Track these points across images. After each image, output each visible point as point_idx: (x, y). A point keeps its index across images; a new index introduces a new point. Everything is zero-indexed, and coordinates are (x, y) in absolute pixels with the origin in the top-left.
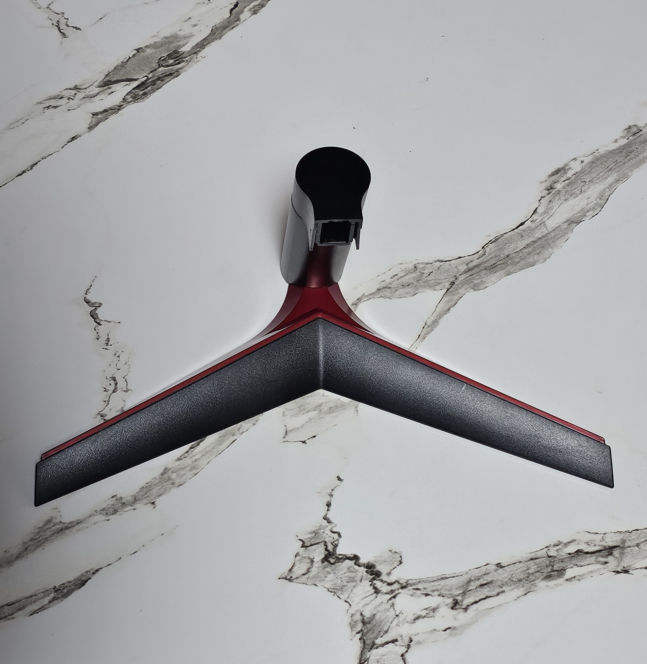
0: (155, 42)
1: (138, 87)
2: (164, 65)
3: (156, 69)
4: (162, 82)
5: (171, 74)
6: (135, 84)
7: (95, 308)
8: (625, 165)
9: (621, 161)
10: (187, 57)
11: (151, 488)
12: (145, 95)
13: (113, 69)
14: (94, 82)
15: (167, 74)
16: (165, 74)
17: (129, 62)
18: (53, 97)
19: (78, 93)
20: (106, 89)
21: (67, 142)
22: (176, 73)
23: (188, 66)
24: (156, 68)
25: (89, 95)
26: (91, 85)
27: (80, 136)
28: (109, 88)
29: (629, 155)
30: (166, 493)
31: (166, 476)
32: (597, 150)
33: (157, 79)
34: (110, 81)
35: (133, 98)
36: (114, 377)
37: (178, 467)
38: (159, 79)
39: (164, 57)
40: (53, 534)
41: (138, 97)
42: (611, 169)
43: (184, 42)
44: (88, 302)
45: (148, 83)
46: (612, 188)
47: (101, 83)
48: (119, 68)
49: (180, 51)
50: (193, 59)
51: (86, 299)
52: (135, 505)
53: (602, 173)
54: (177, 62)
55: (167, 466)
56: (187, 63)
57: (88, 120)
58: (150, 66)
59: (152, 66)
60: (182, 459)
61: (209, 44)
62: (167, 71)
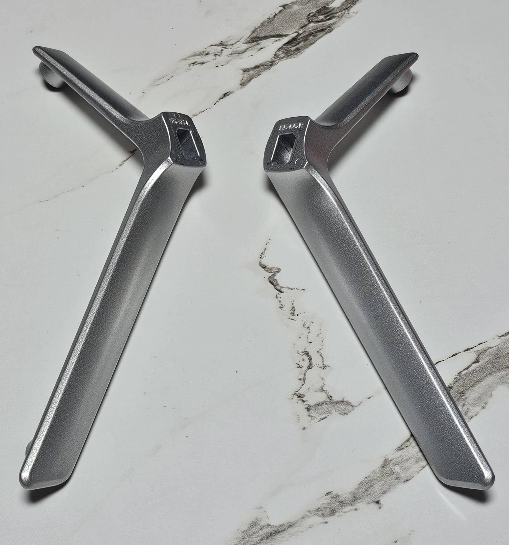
1: (289, 43)
2: (314, 20)
3: (306, 26)
4: (315, 38)
5: (323, 30)
6: (285, 40)
7: (273, 273)
10: (337, 13)
11: (372, 484)
12: (298, 51)
13: (259, 25)
15: (319, 29)
16: (316, 30)
17: (276, 19)
19: (224, 49)
20: (255, 45)
21: (219, 98)
22: (329, 29)
23: (341, 22)
24: (306, 24)
25: (237, 51)
26: (238, 42)
27: (232, 92)
28: (257, 44)
30: (391, 490)
31: (387, 469)
33: (308, 35)
34: (258, 37)
35: (285, 54)
36: (306, 351)
37: (400, 458)
38: (311, 34)
39: (313, 13)
40: (262, 540)
41: (291, 53)
44: (264, 267)
45: (299, 39)
47: (249, 39)
48: (266, 24)
49: (330, 6)
50: (345, 14)
51: (261, 264)
52: (356, 504)
54: (328, 18)
55: (387, 457)
56: (338, 19)
57: (239, 76)
58: (300, 22)
59: (301, 22)
60: (403, 449)
62: (319, 27)
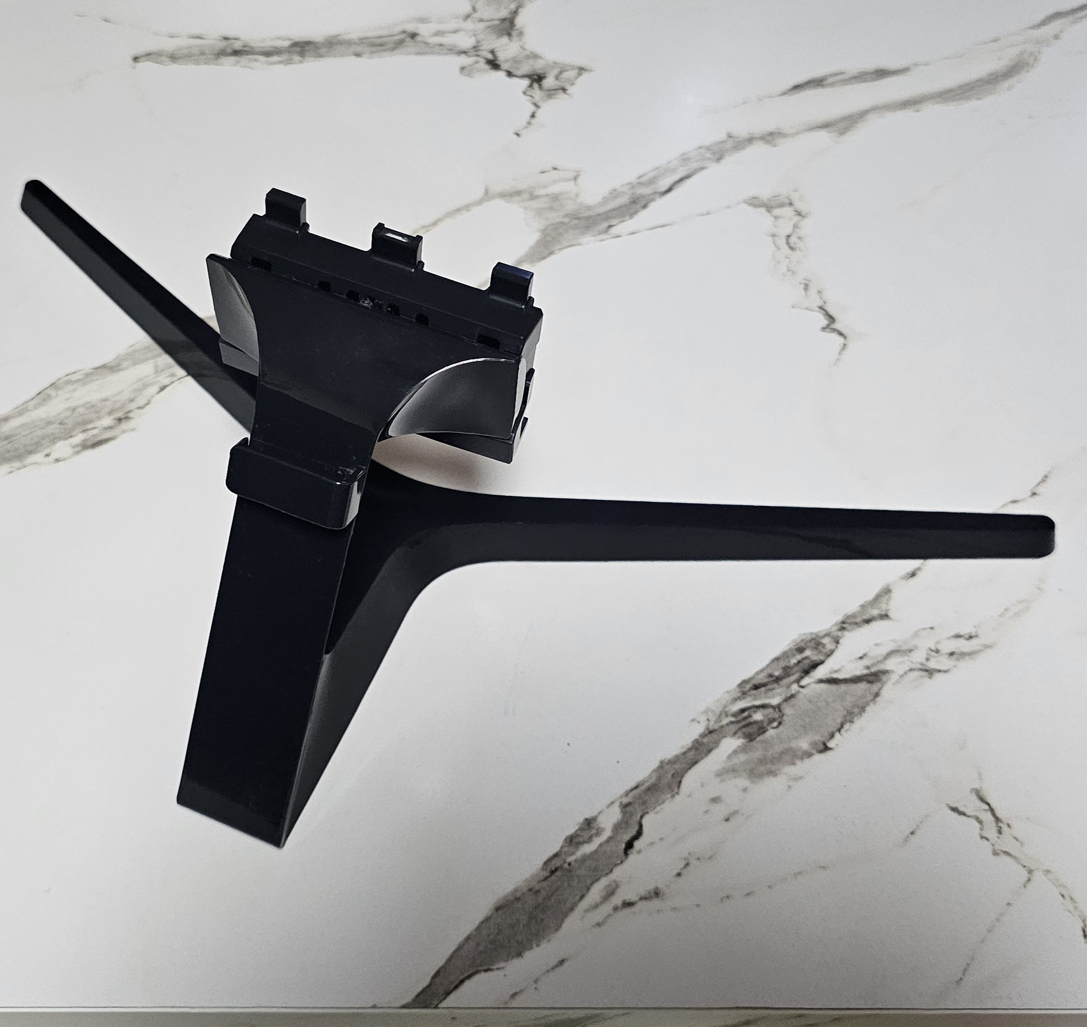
0: (794, 764)
1: (815, 665)
2: (771, 710)
3: (786, 700)
4: (770, 672)
5: (756, 687)
6: (821, 672)
7: (829, 328)
10: (727, 725)
13: (868, 709)
14: (897, 682)
15: (763, 689)
16: (767, 688)
17: (839, 721)
18: (967, 657)
19: (924, 661)
20: (874, 665)
22: (746, 690)
23: (724, 702)
24: (786, 703)
25: (901, 656)
26: (902, 676)
27: (903, 579)
28: (868, 668)
33: (782, 680)
34: (868, 681)
35: (822, 643)
38: (778, 680)
39: (774, 728)
41: (812, 644)
43: (735, 761)
45: (798, 671)
47: (884, 678)
48: (855, 709)
49: (742, 740)
50: (715, 720)
51: (844, 338)
54: (746, 714)
56: (728, 710)
58: (796, 710)
59: (794, 708)
61: (683, 750)
62: (763, 695)
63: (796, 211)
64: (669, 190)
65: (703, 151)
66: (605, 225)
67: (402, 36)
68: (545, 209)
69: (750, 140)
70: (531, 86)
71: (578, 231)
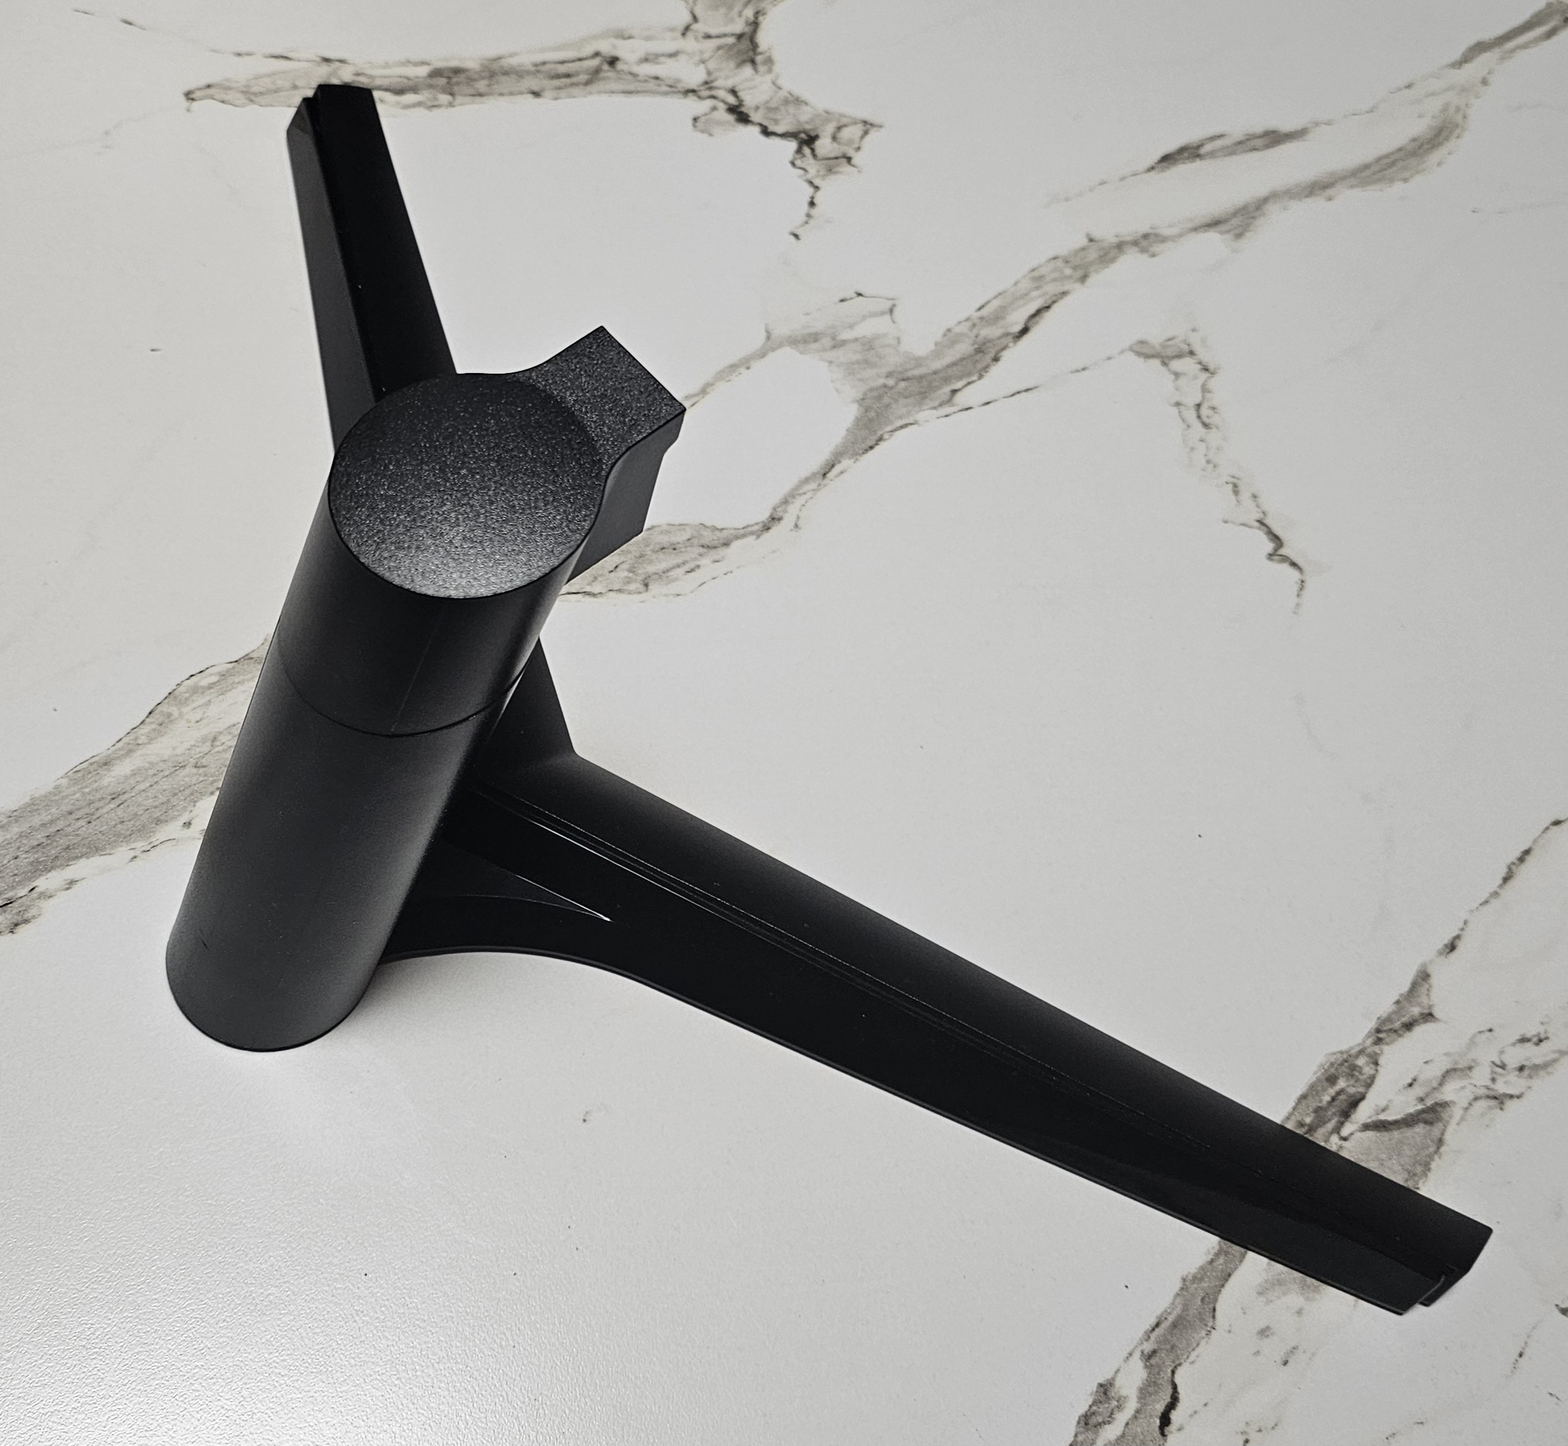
1: (1355, 1102)
4: (1299, 1118)
6: (1364, 1113)
8: (69, 808)
9: (79, 819)
14: (1462, 1118)
19: (1490, 1083)
20: (1427, 1095)
21: (1462, 938)
26: (1465, 1109)
27: (1440, 953)
28: (1422, 1099)
29: (48, 836)
30: (1073, 251)
32: (135, 857)
34: (1425, 1122)
36: (1205, 428)
41: (1344, 1069)
42: (113, 799)
44: (1294, 564)
46: (129, 744)
47: (1445, 1115)
51: (1299, 570)
52: (1117, 240)
53: (143, 789)
57: (1437, 999)
63: (1200, 363)
64: (1025, 331)
65: (1059, 263)
66: (947, 389)
67: (595, 62)
68: (858, 362)
69: (1120, 246)
70: (799, 151)
71: (910, 400)
